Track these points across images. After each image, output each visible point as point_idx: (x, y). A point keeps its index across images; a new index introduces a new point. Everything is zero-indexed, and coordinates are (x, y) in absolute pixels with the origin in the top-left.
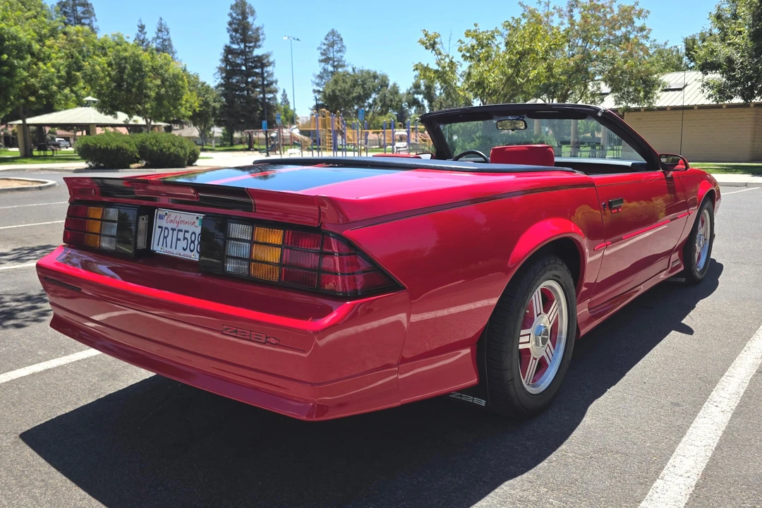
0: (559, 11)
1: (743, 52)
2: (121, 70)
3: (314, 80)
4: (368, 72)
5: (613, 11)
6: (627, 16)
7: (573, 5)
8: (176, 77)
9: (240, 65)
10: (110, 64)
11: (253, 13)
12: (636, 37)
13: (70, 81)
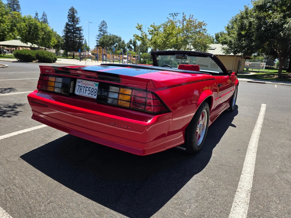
0: (180, 21)
1: (235, 39)
2: (30, 28)
3: (96, 37)
4: (115, 36)
5: (196, 23)
6: (200, 25)
7: (184, 20)
8: (49, 32)
9: (71, 30)
10: (26, 26)
11: (76, 12)
12: (202, 32)
13: (12, 30)
